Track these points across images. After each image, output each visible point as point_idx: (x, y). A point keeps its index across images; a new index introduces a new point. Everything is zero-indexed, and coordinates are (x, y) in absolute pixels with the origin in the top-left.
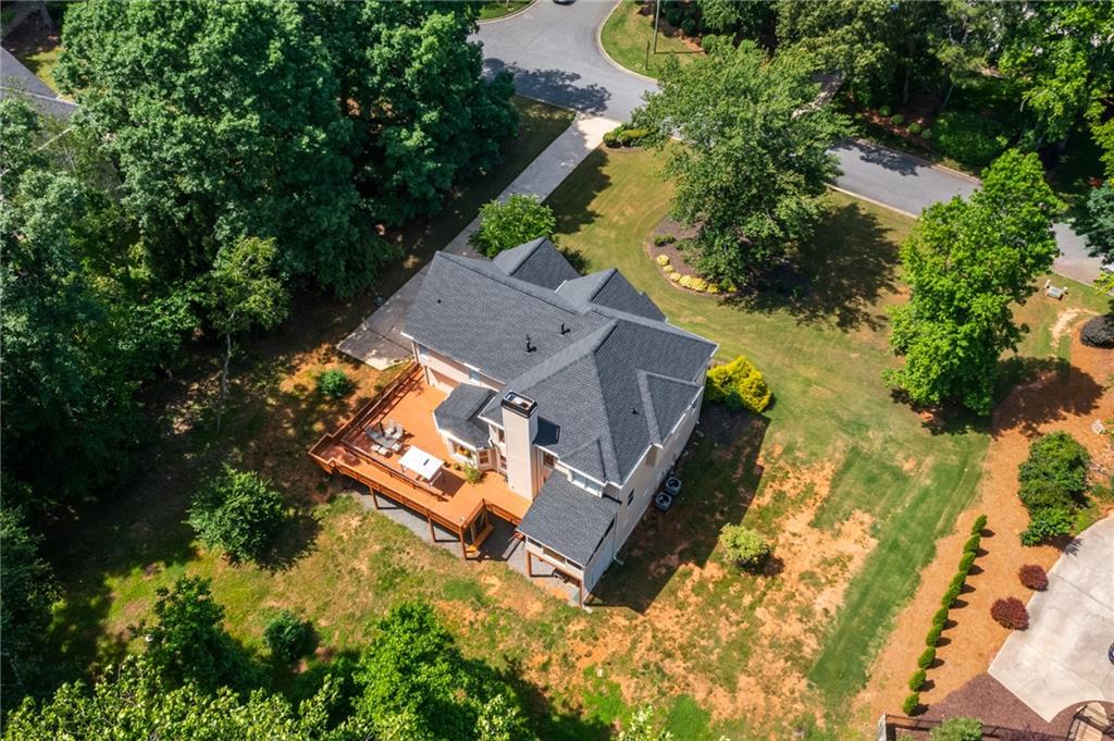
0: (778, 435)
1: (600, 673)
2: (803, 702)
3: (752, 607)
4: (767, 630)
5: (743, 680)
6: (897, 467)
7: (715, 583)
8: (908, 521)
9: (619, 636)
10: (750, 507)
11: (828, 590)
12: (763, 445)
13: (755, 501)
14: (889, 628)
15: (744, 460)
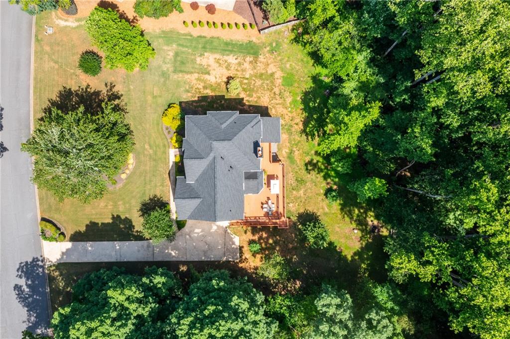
0: (184, 97)
1: (290, 109)
2: (265, 55)
3: (247, 79)
4: (252, 72)
5: (270, 72)
6: (173, 56)
7: (246, 92)
8: (193, 47)
9: (278, 109)
10: (214, 95)
11: (229, 61)
12: (191, 100)
13: (211, 94)
14: (232, 40)
15: (198, 104)
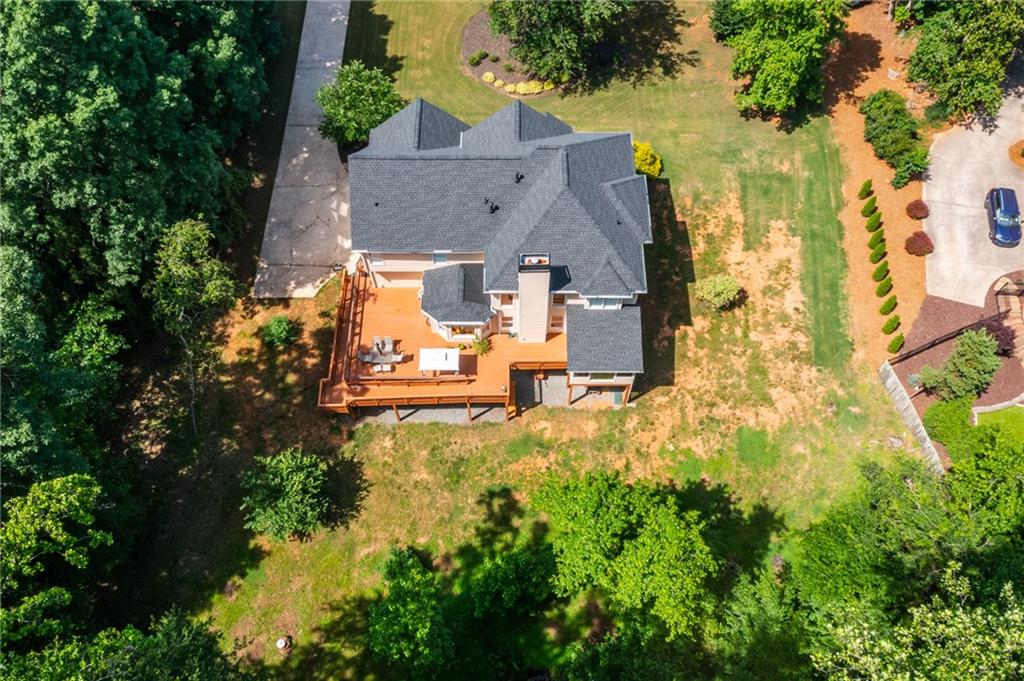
0: (682, 190)
1: (671, 448)
2: (821, 384)
3: (746, 335)
4: (766, 347)
5: (774, 393)
6: (778, 173)
7: (708, 332)
8: (811, 211)
9: (668, 412)
10: (694, 259)
11: (787, 293)
12: (675, 204)
13: (693, 252)
14: (845, 298)
15: (666, 223)
